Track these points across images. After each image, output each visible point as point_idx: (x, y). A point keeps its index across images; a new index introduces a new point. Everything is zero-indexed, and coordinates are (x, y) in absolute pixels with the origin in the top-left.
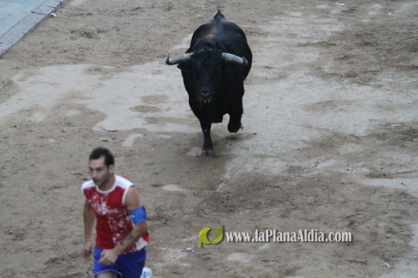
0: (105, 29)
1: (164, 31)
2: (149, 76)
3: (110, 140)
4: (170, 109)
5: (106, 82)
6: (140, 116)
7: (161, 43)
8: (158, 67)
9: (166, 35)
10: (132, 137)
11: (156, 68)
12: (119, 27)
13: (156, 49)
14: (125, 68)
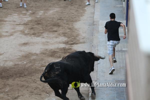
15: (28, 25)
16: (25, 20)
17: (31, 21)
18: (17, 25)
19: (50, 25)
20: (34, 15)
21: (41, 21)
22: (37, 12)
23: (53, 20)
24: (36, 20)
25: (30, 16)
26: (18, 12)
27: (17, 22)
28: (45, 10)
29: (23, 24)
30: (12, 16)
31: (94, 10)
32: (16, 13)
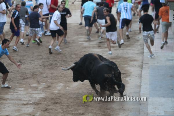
15: (40, 105)
16: (36, 98)
17: (44, 98)
18: (23, 104)
19: (74, 105)
20: (49, 89)
21: (59, 98)
22: (54, 85)
23: (79, 97)
24: (53, 98)
25: (43, 91)
26: (25, 86)
27: (23, 100)
28: (65, 81)
29: (33, 103)
30: (15, 91)
31: (141, 81)
32: (22, 87)
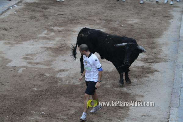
0: (13, 27)
1: (36, 29)
2: (29, 46)
3: (13, 70)
4: (37, 59)
5: (12, 48)
6: (25, 61)
7: (34, 34)
8: (33, 42)
9: (36, 30)
10: (22, 69)
11: (32, 43)
12: (18, 27)
13: (32, 36)
14: (20, 43)
31: (181, 23)
